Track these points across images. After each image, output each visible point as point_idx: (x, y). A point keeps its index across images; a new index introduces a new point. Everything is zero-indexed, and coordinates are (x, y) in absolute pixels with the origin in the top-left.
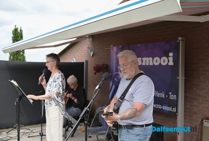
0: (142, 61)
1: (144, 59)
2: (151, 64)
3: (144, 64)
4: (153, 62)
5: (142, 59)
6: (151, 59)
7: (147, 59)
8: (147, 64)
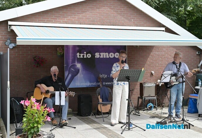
0: (100, 55)
1: (102, 54)
2: (108, 57)
3: (102, 57)
4: (109, 56)
5: (100, 54)
6: (107, 54)
7: (104, 54)
8: (105, 57)
